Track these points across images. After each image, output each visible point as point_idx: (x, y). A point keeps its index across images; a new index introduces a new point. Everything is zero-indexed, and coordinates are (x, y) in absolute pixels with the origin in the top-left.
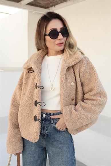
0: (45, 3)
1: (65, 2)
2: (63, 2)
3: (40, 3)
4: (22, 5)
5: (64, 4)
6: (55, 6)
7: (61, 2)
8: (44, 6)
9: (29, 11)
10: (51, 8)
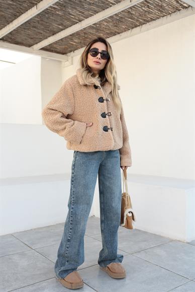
0: (62, 48)
6: (74, 52)
8: (62, 52)
9: (42, 57)
10: (69, 54)
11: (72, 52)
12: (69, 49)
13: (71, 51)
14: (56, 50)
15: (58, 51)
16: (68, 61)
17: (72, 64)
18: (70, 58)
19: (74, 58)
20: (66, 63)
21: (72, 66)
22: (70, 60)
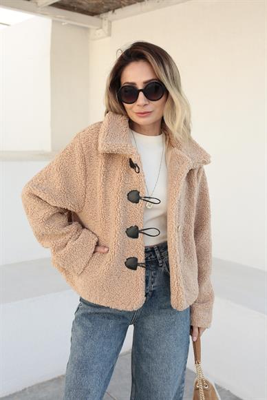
0: (92, 4)
1: (138, 4)
2: (135, 3)
3: (80, 4)
4: (39, 7)
5: (136, 7)
6: (113, 11)
7: (130, 4)
8: (90, 11)
9: (53, 21)
10: (104, 16)
11: (110, 13)
12: (105, 7)
13: (108, 10)
14: (80, 6)
15: (85, 9)
16: (101, 28)
17: (109, 35)
18: (105, 23)
19: (113, 23)
20: (98, 31)
21: (109, 38)
22: (106, 28)
